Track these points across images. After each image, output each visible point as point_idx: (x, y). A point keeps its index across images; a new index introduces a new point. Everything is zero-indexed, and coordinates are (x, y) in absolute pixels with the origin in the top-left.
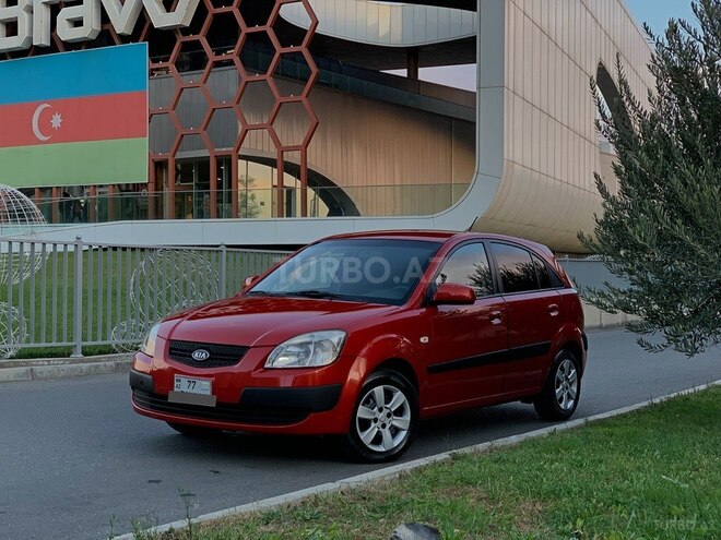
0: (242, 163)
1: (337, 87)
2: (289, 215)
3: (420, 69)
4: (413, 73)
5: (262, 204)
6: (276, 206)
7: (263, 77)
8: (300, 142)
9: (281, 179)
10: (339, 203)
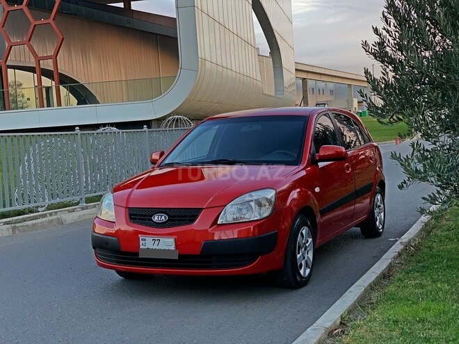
0: (10, 71)
1: (75, 15)
2: (49, 105)
3: (132, 2)
4: (128, 5)
5: (28, 99)
6: (38, 100)
7: (20, 7)
8: (51, 53)
9: (40, 81)
10: (83, 96)
